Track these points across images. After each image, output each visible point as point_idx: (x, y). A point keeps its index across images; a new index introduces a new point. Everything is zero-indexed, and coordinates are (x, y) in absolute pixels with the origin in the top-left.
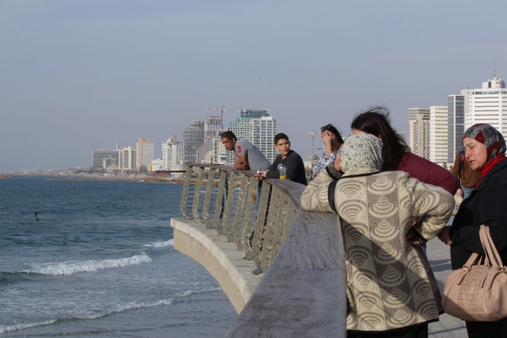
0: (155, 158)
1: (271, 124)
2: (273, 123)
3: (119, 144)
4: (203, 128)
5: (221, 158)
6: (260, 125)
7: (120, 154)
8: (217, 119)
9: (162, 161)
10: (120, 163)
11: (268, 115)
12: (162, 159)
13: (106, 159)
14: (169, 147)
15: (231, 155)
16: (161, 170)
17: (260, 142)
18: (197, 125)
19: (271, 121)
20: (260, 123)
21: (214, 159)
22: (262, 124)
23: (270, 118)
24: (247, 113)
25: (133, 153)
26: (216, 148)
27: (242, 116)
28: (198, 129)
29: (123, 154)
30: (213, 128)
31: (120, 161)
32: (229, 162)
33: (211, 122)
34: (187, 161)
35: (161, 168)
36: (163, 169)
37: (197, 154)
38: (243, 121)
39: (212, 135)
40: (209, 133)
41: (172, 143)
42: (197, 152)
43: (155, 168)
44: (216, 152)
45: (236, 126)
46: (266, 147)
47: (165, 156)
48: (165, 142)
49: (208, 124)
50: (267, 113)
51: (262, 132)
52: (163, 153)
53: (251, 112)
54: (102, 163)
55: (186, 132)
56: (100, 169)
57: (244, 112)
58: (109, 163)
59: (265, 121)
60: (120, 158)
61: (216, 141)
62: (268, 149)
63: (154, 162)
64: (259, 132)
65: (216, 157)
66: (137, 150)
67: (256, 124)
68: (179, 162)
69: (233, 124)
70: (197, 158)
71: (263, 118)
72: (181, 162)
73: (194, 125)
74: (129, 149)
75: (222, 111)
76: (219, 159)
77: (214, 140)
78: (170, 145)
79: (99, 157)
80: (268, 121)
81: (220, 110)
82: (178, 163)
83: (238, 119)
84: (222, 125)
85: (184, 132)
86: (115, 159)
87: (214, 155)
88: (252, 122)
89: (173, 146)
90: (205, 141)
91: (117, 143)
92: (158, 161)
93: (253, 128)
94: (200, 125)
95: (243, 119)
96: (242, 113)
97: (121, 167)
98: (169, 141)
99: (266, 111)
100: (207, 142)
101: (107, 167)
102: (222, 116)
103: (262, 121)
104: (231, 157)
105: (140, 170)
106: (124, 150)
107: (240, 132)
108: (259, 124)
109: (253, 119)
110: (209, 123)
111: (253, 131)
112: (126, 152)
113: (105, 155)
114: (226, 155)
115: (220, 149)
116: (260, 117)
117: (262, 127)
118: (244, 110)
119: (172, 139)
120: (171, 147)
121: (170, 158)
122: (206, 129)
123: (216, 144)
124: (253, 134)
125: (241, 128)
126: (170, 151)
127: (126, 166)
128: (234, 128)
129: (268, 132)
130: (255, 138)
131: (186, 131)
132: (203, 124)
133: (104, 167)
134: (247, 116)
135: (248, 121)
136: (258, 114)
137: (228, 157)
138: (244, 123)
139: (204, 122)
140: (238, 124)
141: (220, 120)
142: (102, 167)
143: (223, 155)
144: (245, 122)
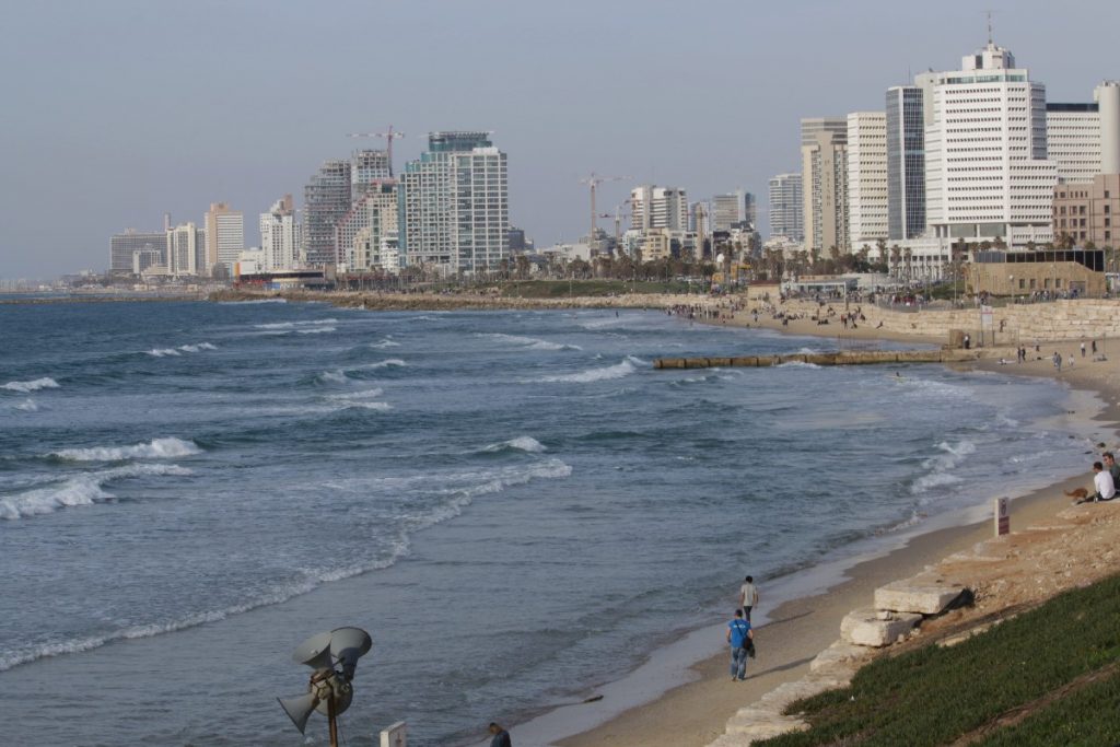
0: (247, 247)
1: (496, 164)
2: (499, 161)
3: (170, 218)
4: (349, 178)
5: (388, 242)
6: (472, 167)
7: (169, 236)
8: (379, 155)
9: (262, 253)
10: (169, 261)
11: (489, 144)
12: (261, 248)
13: (139, 252)
14: (276, 221)
15: (410, 235)
16: (259, 272)
17: (473, 204)
18: (335, 171)
19: (496, 158)
20: (472, 161)
21: (372, 245)
22: (475, 164)
23: (493, 151)
24: (442, 140)
25: (199, 237)
26: (376, 221)
27: (432, 148)
28: (338, 180)
29: (176, 240)
30: (371, 176)
31: (169, 256)
32: (405, 252)
33: (366, 164)
34: (314, 251)
35: (260, 269)
36: (263, 271)
37: (337, 235)
38: (434, 160)
39: (369, 191)
40: (363, 187)
41: (281, 213)
42: (337, 231)
43: (248, 269)
44: (376, 230)
45: (419, 169)
46: (487, 216)
47: (268, 243)
48: (267, 211)
49: (360, 167)
50: (488, 138)
51: (476, 183)
52: (264, 235)
53: (451, 137)
54: (131, 260)
55: (312, 188)
56: (127, 275)
57: (437, 138)
58: (145, 261)
59: (482, 158)
60: (169, 251)
61: (376, 206)
62: (490, 219)
63: (244, 255)
64: (468, 181)
65: (377, 240)
66: (206, 230)
67: (461, 164)
68: (299, 255)
69: (413, 166)
70: (337, 244)
71: (478, 151)
72: (303, 254)
73: (329, 171)
74: (189, 229)
75: (390, 138)
76: (384, 244)
77: (370, 202)
78: (278, 216)
79: (123, 247)
80: (489, 157)
81: (385, 135)
82: (296, 256)
83: (423, 154)
84: (391, 170)
85: (307, 187)
86: (159, 252)
87: (372, 236)
88: (453, 159)
89: (285, 219)
90: (354, 205)
91: (167, 216)
92: (253, 253)
93: (455, 173)
94: (341, 170)
95: (434, 155)
96: (432, 140)
97: (173, 270)
98: (276, 207)
99: (484, 135)
100: (357, 209)
101: (143, 266)
102: (389, 150)
103: (475, 158)
104: (410, 240)
105: (213, 273)
106: (177, 230)
107: (428, 183)
108: (469, 163)
109: (455, 155)
110: (362, 164)
111: (456, 179)
112: (183, 236)
113: (137, 243)
114: (398, 235)
115: (385, 222)
116: (471, 149)
117: (475, 170)
118: (437, 135)
119: (282, 204)
120: (280, 221)
121: (277, 245)
122: (355, 179)
123: (376, 212)
124: (456, 186)
125: (430, 175)
126: (277, 229)
127: (184, 266)
128: (415, 176)
129: (489, 182)
130: (460, 195)
131: (313, 184)
132: (349, 169)
133: (136, 271)
134: (443, 148)
135: (446, 159)
136: (468, 141)
137: (402, 240)
138: (437, 162)
139: (352, 162)
140: (424, 166)
141: (385, 159)
142: (132, 270)
143: (392, 235)
144: (440, 159)
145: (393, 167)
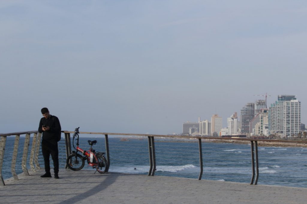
0: (223, 128)
1: (297, 105)
2: (298, 104)
3: (200, 118)
4: (254, 108)
5: (265, 127)
6: (290, 105)
7: (200, 124)
8: (263, 101)
9: (227, 129)
10: (200, 131)
11: (295, 99)
12: (227, 128)
13: (191, 128)
14: (232, 120)
15: (272, 125)
16: (227, 135)
17: (290, 116)
18: (250, 106)
19: (297, 103)
20: (290, 104)
21: (260, 128)
22: (292, 105)
23: (297, 101)
24: (282, 97)
25: (209, 124)
26: (262, 121)
27: (279, 100)
28: (250, 108)
29: (202, 125)
30: (260, 107)
32: (270, 130)
33: (259, 104)
34: (243, 129)
35: (227, 134)
36: (228, 135)
37: (250, 125)
38: (279, 103)
39: (260, 112)
40: (258, 111)
41: (234, 118)
42: (250, 123)
43: (223, 134)
44: (262, 123)
45: (275, 106)
47: (230, 126)
48: (229, 117)
49: (257, 105)
50: (295, 97)
51: (291, 110)
52: (228, 124)
53: (284, 97)
54: (189, 130)
55: (243, 110)
56: (187, 135)
57: (280, 97)
58: (193, 131)
59: (293, 103)
60: (200, 127)
61: (262, 116)
62: (295, 121)
63: (222, 130)
64: (289, 110)
65: (262, 126)
66: (211, 122)
67: (287, 105)
68: (239, 130)
69: (273, 105)
70: (250, 127)
71: (292, 101)
72: (240, 130)
73: (248, 106)
74: (206, 122)
75: (266, 96)
76: (264, 128)
77: (260, 115)
78: (233, 119)
79: (186, 126)
80: (295, 103)
81: (265, 96)
82: (238, 130)
83: (276, 102)
84: (266, 106)
85: (242, 110)
86: (197, 128)
87: (261, 125)
88: (285, 103)
89: (235, 119)
90: (255, 116)
91: (199, 118)
92: (225, 129)
93: (286, 107)
94: (252, 106)
95: (279, 102)
96: (279, 97)
97: (201, 133)
98: (232, 116)
99: (294, 96)
100: (256, 117)
101: (192, 133)
102: (266, 100)
103: (291, 103)
104: (272, 127)
105: (213, 135)
106: (203, 122)
107: (277, 110)
108: (289, 104)
109: (286, 102)
110: (258, 104)
111: (286, 109)
112: (204, 124)
113: (191, 125)
114: (268, 125)
115: (264, 121)
116: (290, 100)
117: (291, 106)
118: (280, 96)
119: (234, 115)
120: (233, 120)
121: (232, 127)
122: (256, 108)
123: (262, 118)
124: (286, 111)
125: (278, 108)
126: (232, 122)
127: (204, 132)
128: (274, 108)
129: (295, 110)
130: (287, 114)
131: (243, 109)
132: (254, 105)
133: (190, 133)
134: (282, 100)
135: (283, 103)
136: (289, 98)
137: (269, 127)
138: (280, 104)
139: (255, 103)
140: (276, 105)
141: (264, 102)
142: (189, 133)
143: (266, 125)
144: (281, 103)
145: (267, 105)
